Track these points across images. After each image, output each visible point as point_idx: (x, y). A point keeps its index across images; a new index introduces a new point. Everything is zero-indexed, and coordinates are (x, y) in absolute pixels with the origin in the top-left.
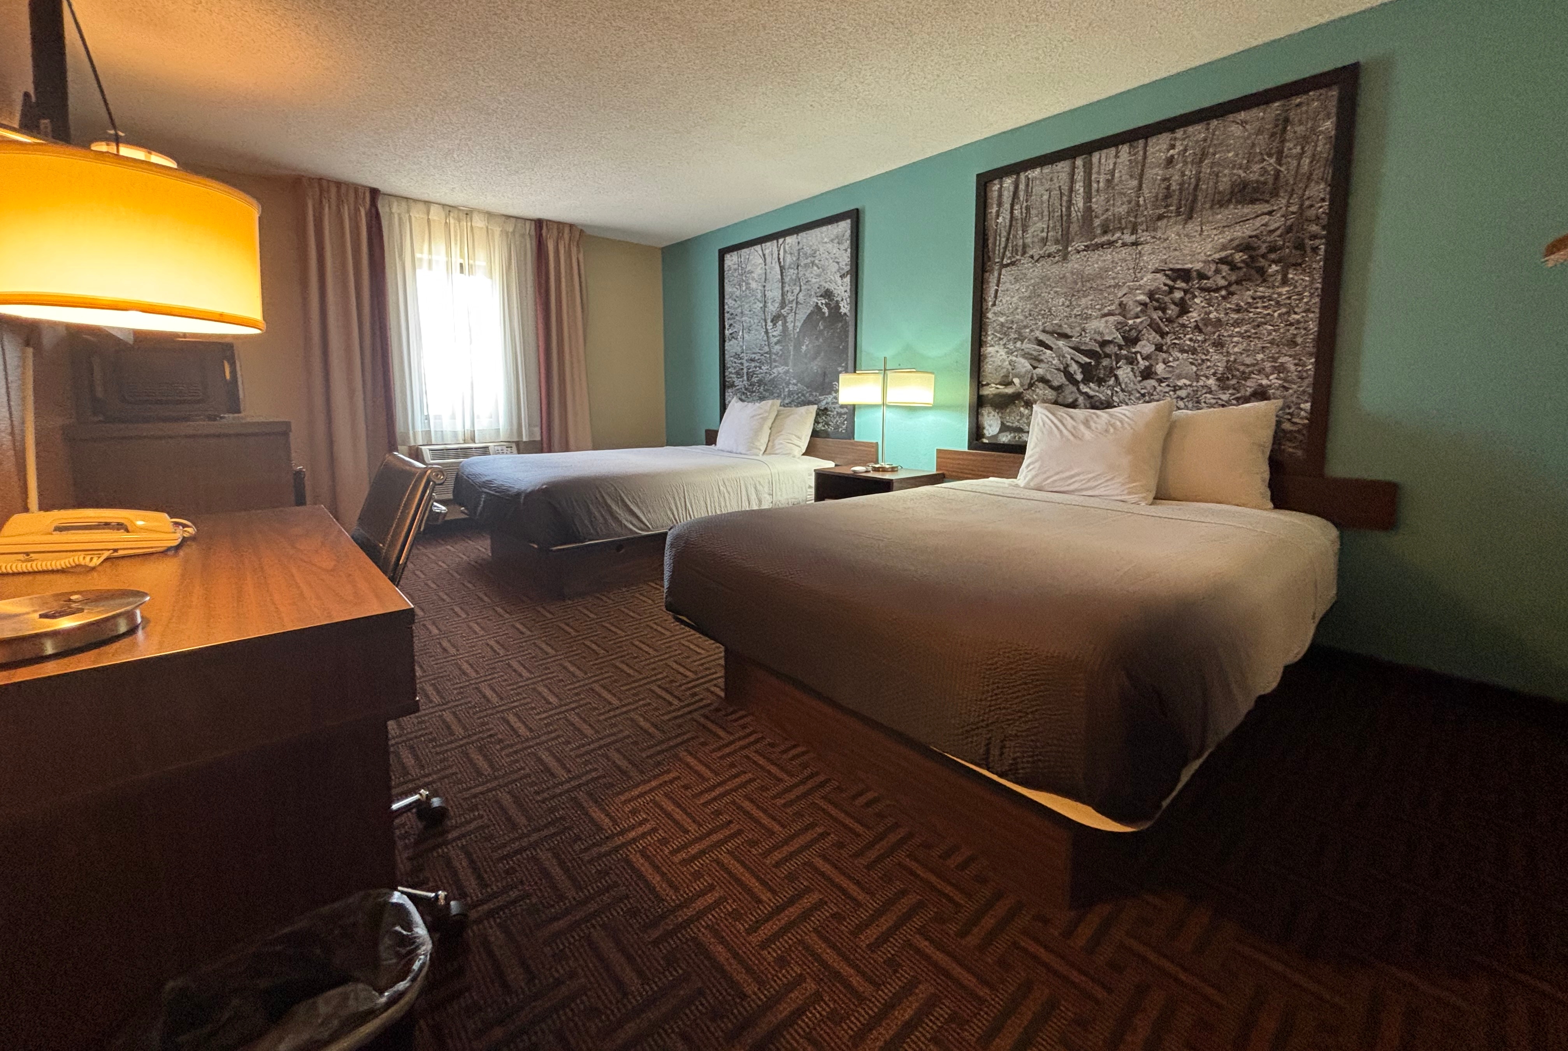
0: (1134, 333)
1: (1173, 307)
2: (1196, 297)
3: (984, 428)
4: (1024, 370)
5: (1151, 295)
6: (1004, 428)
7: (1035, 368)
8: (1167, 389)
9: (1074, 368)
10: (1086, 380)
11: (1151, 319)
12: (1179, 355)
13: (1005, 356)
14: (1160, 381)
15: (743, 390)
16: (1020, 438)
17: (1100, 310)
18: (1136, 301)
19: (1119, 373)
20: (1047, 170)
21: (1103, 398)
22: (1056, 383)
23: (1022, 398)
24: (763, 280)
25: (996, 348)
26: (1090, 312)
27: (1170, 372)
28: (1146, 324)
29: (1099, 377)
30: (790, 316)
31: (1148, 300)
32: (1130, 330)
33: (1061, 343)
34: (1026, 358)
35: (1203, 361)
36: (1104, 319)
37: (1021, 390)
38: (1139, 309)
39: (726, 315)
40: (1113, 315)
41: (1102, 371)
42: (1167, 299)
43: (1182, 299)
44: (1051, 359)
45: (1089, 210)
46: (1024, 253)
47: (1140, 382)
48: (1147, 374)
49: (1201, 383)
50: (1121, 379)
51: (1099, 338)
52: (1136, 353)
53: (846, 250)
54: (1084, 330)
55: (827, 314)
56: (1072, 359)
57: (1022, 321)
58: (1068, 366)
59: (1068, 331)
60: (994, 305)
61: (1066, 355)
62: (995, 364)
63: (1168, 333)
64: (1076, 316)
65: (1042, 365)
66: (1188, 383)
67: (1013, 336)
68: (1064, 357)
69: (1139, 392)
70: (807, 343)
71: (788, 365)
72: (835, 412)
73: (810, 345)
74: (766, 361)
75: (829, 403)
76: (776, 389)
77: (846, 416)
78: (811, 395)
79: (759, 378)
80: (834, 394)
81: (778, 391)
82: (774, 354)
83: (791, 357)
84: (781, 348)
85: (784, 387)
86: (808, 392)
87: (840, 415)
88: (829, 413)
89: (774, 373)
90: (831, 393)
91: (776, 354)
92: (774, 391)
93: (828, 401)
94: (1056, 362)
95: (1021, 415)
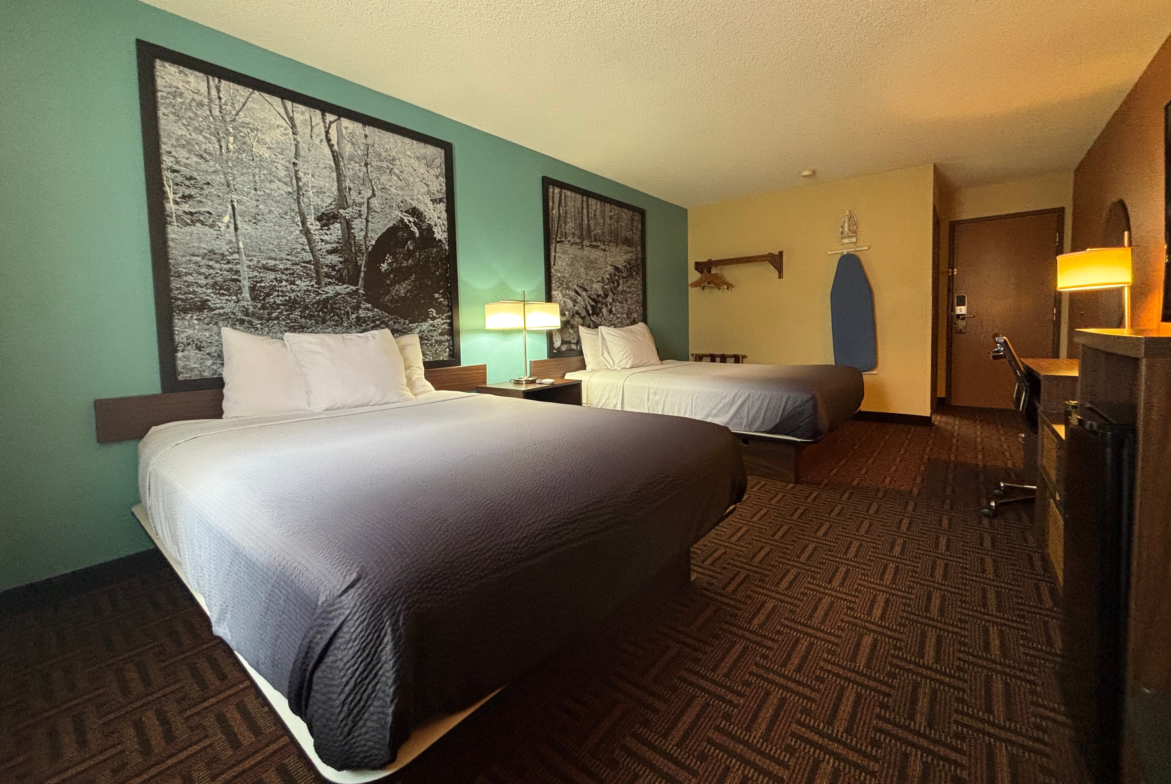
0: (606, 293)
1: (616, 282)
3: (554, 345)
4: (570, 307)
5: (610, 275)
6: (563, 342)
7: (574, 306)
8: (616, 319)
9: (589, 308)
10: (593, 314)
11: (611, 287)
12: (618, 304)
13: (561, 298)
14: (614, 315)
15: (240, 316)
16: (570, 347)
17: (596, 279)
18: (606, 277)
19: (603, 310)
20: (573, 194)
22: (583, 315)
23: (570, 324)
24: (293, 154)
25: (557, 292)
26: (593, 279)
27: (616, 312)
28: (609, 288)
29: (597, 313)
30: (357, 221)
31: (609, 278)
32: (605, 291)
33: (584, 293)
34: (571, 300)
35: (623, 307)
36: (598, 284)
37: (569, 319)
38: (607, 281)
40: (600, 282)
41: (598, 310)
42: (614, 279)
43: (617, 279)
44: (580, 302)
45: (589, 225)
46: (566, 238)
47: (609, 315)
48: (610, 312)
50: (603, 314)
51: (596, 293)
53: (437, 177)
54: (592, 288)
55: (417, 235)
56: (588, 302)
57: (568, 278)
58: (587, 306)
59: (586, 287)
60: (554, 265)
63: (615, 294)
64: (589, 280)
65: (577, 305)
67: (565, 286)
68: (585, 301)
69: (609, 320)
70: (390, 261)
71: (356, 284)
72: (433, 341)
73: (395, 264)
74: (308, 274)
75: (424, 331)
76: (332, 314)
77: (447, 344)
78: (400, 323)
79: (287, 298)
80: (431, 322)
81: (336, 318)
82: (327, 266)
83: (362, 275)
84: (341, 259)
85: (348, 312)
86: (392, 319)
87: (440, 343)
88: (426, 342)
89: (327, 293)
90: (425, 321)
91: (330, 267)
92: (328, 317)
93: (423, 329)
94: (582, 303)
95: (570, 333)
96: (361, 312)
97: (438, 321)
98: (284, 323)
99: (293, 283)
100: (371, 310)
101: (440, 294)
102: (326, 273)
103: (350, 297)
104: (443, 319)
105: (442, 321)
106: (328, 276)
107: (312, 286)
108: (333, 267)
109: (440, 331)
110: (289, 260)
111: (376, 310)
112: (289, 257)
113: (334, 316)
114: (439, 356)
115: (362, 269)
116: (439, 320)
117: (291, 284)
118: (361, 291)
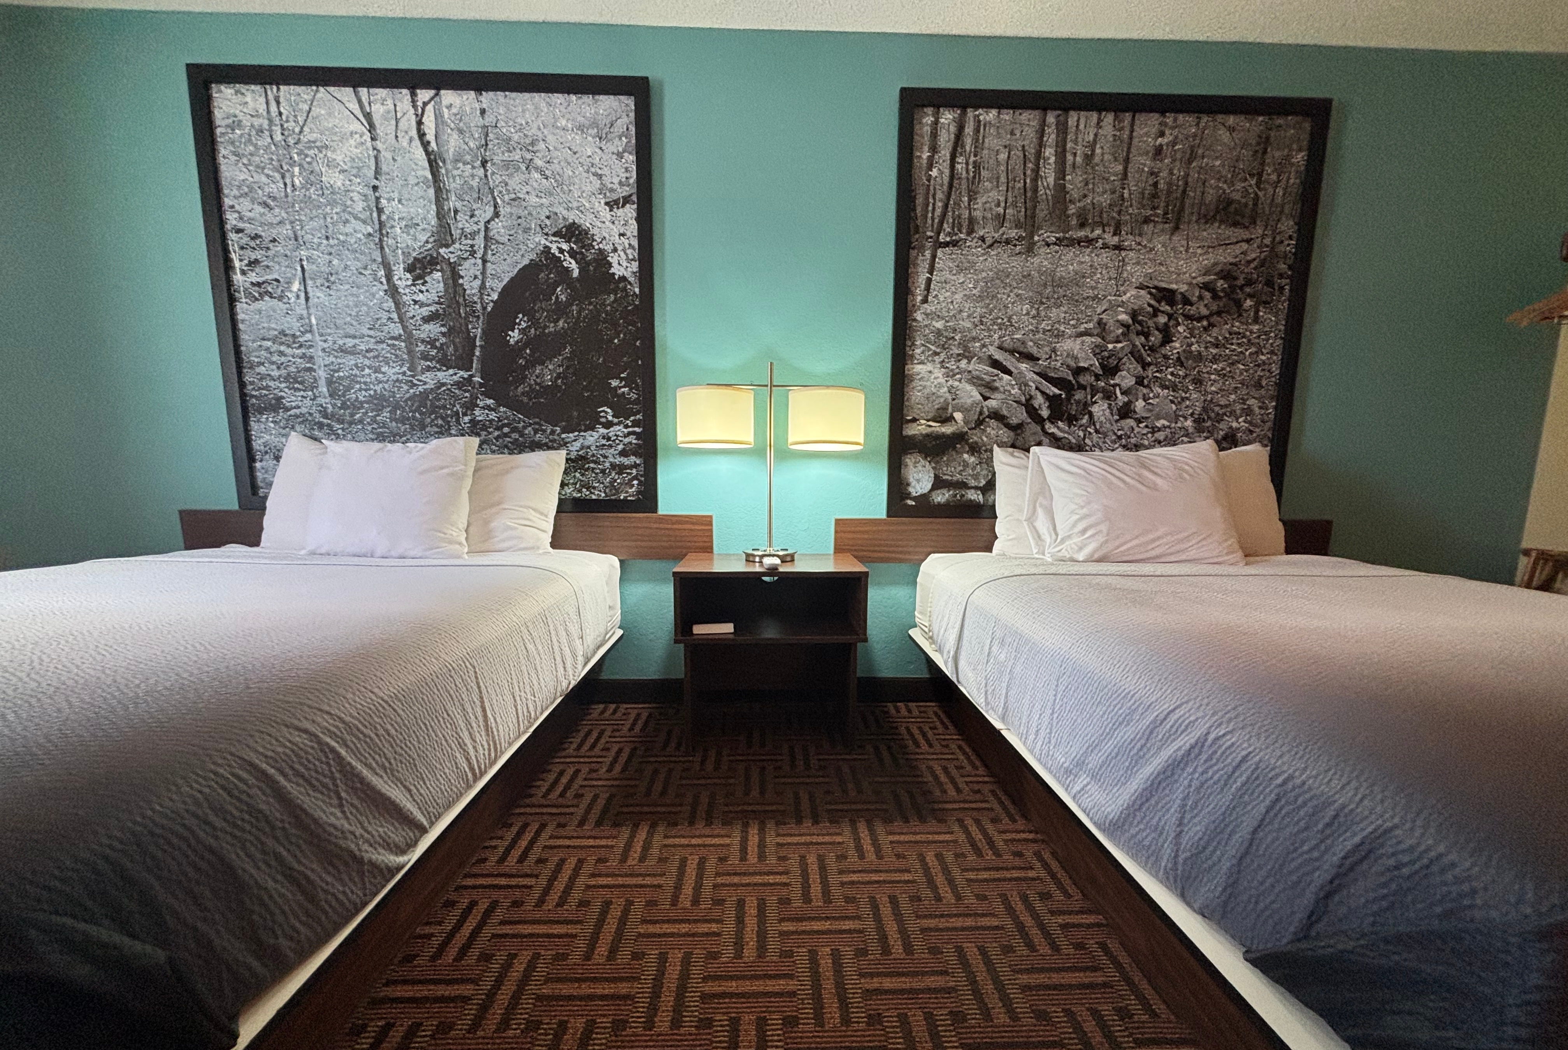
0: (1113, 362)
1: (1157, 333)
2: (1179, 324)
3: (908, 485)
4: (969, 401)
5: (1134, 315)
6: (939, 483)
7: (986, 398)
8: (1145, 431)
9: (1039, 401)
10: (1053, 419)
11: (1134, 345)
12: (1160, 391)
13: (942, 380)
14: (1139, 421)
15: (318, 418)
16: (963, 496)
17: (1074, 326)
18: (1118, 321)
19: (1095, 409)
20: (1007, 115)
21: (1074, 441)
22: (1014, 421)
23: (967, 441)
24: (371, 173)
25: (929, 367)
26: (1062, 328)
27: (1151, 411)
28: (1127, 350)
29: (1069, 414)
30: (467, 264)
31: (1130, 321)
32: (1109, 357)
33: (1024, 366)
34: (974, 384)
35: (1183, 399)
36: (1080, 340)
37: (966, 429)
38: (1120, 331)
39: (232, 236)
40: (1091, 335)
41: (1074, 407)
42: (1151, 323)
43: (1166, 324)
44: (1008, 388)
45: (1061, 189)
46: (970, 232)
47: (1117, 421)
48: (1125, 412)
49: (1179, 425)
50: (1096, 418)
51: (1073, 364)
52: (1114, 386)
53: (620, 156)
54: (1054, 350)
55: (576, 273)
56: (1037, 388)
57: (969, 330)
58: (1031, 397)
59: (1034, 351)
60: (925, 301)
61: (1031, 384)
62: (926, 391)
63: (1149, 364)
64: (1044, 331)
65: (997, 395)
66: (1166, 423)
67: (956, 351)
68: (1026, 385)
69: (1115, 434)
70: (524, 325)
71: (469, 369)
72: (607, 465)
73: (533, 331)
74: (397, 356)
75: (589, 447)
76: (433, 416)
77: (634, 471)
78: (544, 431)
79: (372, 392)
80: (603, 431)
81: (440, 422)
82: (423, 341)
83: (477, 353)
84: (444, 330)
85: (457, 413)
86: (531, 424)
87: (620, 469)
88: (592, 465)
89: (425, 383)
90: (593, 428)
91: (428, 343)
92: (429, 420)
93: (586, 443)
94: (1015, 391)
95: (966, 465)
96: (477, 412)
97: (619, 430)
98: (369, 428)
99: (377, 370)
100: (493, 410)
101: (622, 379)
102: (422, 353)
103: (460, 389)
104: (626, 427)
105: (626, 431)
106: (425, 357)
107: (404, 374)
108: (432, 343)
109: (620, 447)
110: (371, 337)
111: (502, 409)
112: (372, 333)
113: (436, 418)
114: (618, 492)
115: (478, 343)
116: (621, 427)
117: (375, 372)
118: (477, 379)
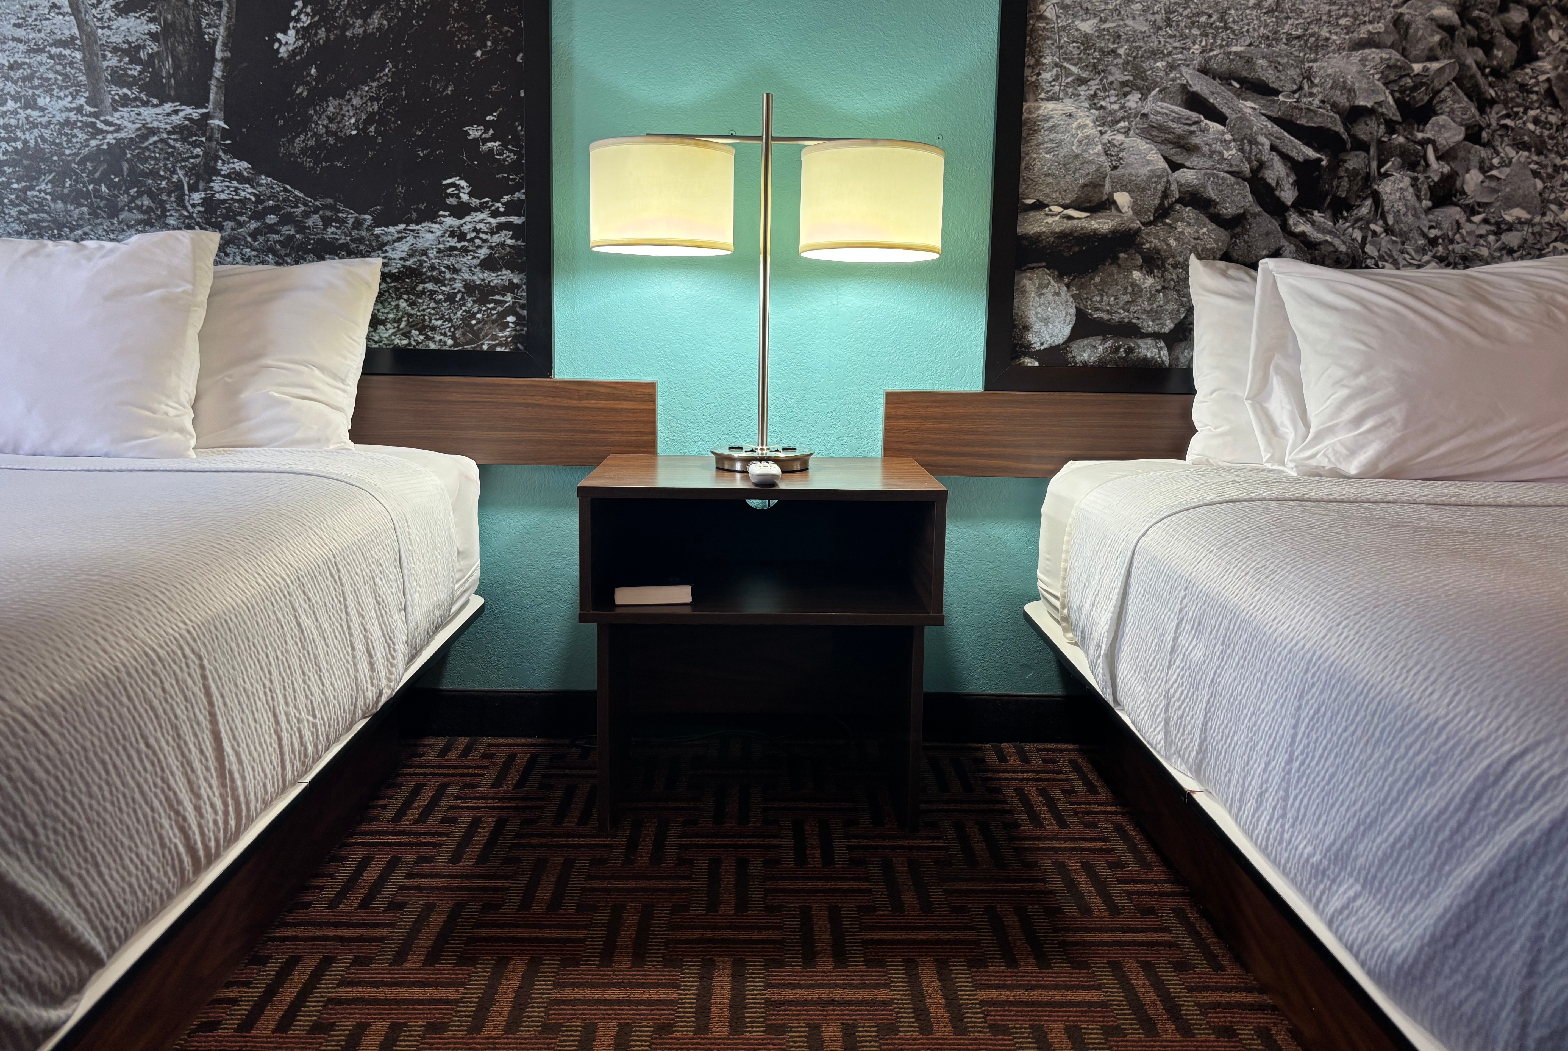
0: (1422, 96)
1: (1507, 42)
2: (1549, 25)
3: (1027, 328)
4: (1144, 171)
5: (1463, 7)
6: (1085, 326)
7: (1175, 166)
8: (1483, 230)
9: (1277, 172)
10: (1303, 206)
11: (1463, 66)
12: (1511, 152)
13: (1092, 131)
14: (1471, 210)
16: (1130, 350)
17: (1348, 30)
18: (1432, 19)
19: (1386, 188)
21: (1343, 248)
22: (1229, 210)
23: (1138, 248)
25: (1068, 105)
26: (1324, 33)
27: (1494, 191)
28: (1450, 75)
29: (1335, 198)
31: (1456, 20)
32: (1415, 88)
33: (1248, 106)
34: (1153, 140)
35: (1556, 168)
36: (1358, 55)
37: (1137, 224)
38: (1437, 38)
40: (1378, 46)
41: (1345, 183)
42: (1495, 23)
43: (1525, 26)
44: (1218, 147)
47: (1428, 211)
48: (1445, 193)
49: (1549, 218)
50: (1387, 205)
51: (1343, 100)
52: (1424, 143)
54: (1308, 76)
56: (1273, 148)
57: (1146, 37)
58: (1262, 165)
59: (1269, 76)
61: (1262, 139)
62: (1064, 151)
63: (1492, 102)
64: (1290, 38)
65: (1195, 161)
66: (1524, 215)
67: (1118, 76)
68: (1253, 142)
69: (1424, 235)
70: (305, 21)
71: (201, 102)
72: (458, 285)
73: (322, 32)
74: (66, 76)
75: (425, 253)
76: (133, 191)
77: (509, 298)
78: (343, 222)
79: (19, 145)
80: (450, 222)
81: (146, 201)
82: (116, 50)
83: (218, 72)
84: (154, 28)
85: (179, 186)
86: (316, 210)
87: (482, 293)
88: (430, 286)
89: (119, 129)
90: (433, 218)
91: (125, 52)
92: (125, 198)
93: (421, 244)
94: (1231, 153)
95: (1136, 291)
96: (217, 184)
97: (480, 219)
98: (14, 212)
99: (30, 104)
100: (247, 180)
101: (487, 126)
102: (114, 70)
103: (184, 140)
104: (495, 214)
105: (494, 221)
106: (119, 78)
107: (79, 110)
108: (132, 52)
109: (483, 252)
110: (19, 41)
111: (264, 180)
112: (20, 33)
113: (140, 194)
114: (477, 336)
115: (219, 55)
116: (484, 215)
117: (25, 108)
118: (217, 122)
